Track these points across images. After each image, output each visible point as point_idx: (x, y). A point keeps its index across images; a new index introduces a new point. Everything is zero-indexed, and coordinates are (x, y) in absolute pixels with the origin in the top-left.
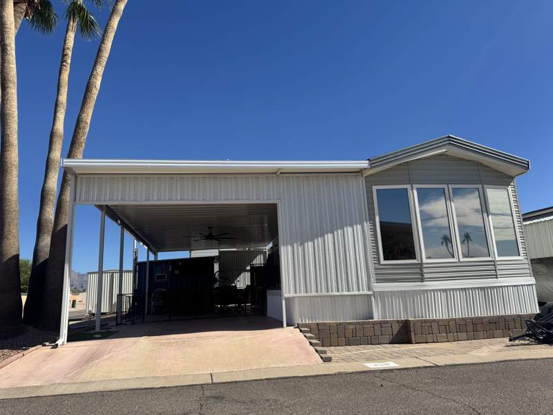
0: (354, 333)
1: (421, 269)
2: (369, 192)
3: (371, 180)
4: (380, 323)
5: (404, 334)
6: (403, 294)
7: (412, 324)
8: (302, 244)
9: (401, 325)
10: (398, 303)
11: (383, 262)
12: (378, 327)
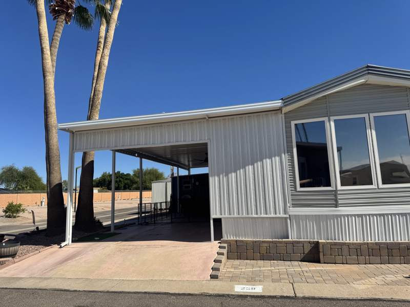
0: (268, 250)
1: (336, 196)
2: (288, 127)
3: (289, 116)
4: (293, 243)
5: (314, 254)
6: (318, 218)
7: (321, 246)
9: (313, 245)
10: (312, 227)
11: (299, 189)
12: (290, 246)
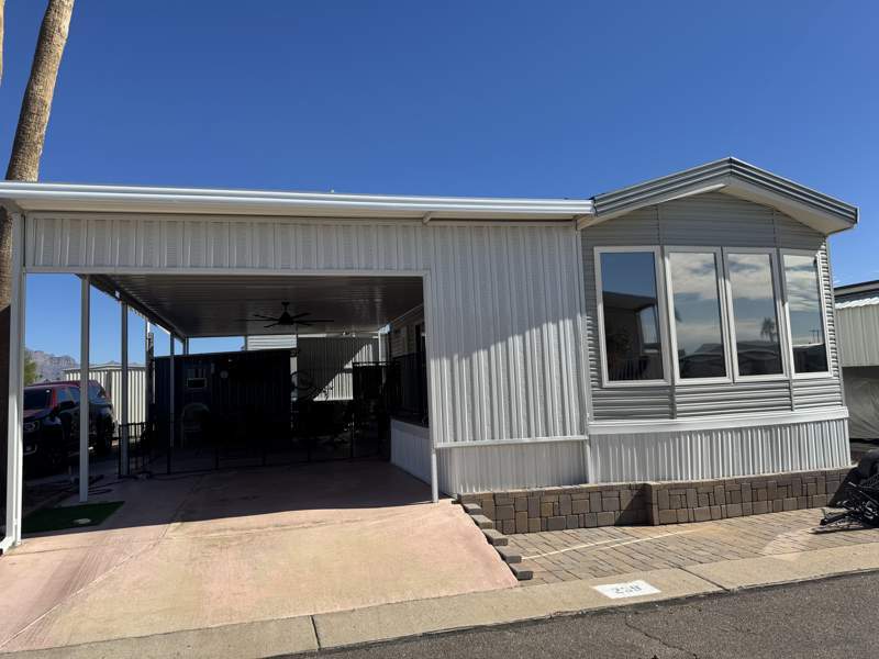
0: (556, 510)
1: (671, 396)
2: (588, 259)
3: (592, 233)
4: (600, 490)
5: (640, 509)
6: (639, 440)
7: (654, 492)
8: (468, 355)
9: (635, 492)
10: (629, 456)
11: (606, 383)
12: (595, 497)
